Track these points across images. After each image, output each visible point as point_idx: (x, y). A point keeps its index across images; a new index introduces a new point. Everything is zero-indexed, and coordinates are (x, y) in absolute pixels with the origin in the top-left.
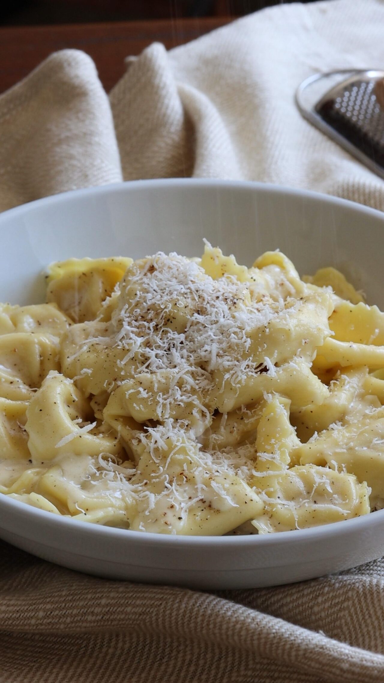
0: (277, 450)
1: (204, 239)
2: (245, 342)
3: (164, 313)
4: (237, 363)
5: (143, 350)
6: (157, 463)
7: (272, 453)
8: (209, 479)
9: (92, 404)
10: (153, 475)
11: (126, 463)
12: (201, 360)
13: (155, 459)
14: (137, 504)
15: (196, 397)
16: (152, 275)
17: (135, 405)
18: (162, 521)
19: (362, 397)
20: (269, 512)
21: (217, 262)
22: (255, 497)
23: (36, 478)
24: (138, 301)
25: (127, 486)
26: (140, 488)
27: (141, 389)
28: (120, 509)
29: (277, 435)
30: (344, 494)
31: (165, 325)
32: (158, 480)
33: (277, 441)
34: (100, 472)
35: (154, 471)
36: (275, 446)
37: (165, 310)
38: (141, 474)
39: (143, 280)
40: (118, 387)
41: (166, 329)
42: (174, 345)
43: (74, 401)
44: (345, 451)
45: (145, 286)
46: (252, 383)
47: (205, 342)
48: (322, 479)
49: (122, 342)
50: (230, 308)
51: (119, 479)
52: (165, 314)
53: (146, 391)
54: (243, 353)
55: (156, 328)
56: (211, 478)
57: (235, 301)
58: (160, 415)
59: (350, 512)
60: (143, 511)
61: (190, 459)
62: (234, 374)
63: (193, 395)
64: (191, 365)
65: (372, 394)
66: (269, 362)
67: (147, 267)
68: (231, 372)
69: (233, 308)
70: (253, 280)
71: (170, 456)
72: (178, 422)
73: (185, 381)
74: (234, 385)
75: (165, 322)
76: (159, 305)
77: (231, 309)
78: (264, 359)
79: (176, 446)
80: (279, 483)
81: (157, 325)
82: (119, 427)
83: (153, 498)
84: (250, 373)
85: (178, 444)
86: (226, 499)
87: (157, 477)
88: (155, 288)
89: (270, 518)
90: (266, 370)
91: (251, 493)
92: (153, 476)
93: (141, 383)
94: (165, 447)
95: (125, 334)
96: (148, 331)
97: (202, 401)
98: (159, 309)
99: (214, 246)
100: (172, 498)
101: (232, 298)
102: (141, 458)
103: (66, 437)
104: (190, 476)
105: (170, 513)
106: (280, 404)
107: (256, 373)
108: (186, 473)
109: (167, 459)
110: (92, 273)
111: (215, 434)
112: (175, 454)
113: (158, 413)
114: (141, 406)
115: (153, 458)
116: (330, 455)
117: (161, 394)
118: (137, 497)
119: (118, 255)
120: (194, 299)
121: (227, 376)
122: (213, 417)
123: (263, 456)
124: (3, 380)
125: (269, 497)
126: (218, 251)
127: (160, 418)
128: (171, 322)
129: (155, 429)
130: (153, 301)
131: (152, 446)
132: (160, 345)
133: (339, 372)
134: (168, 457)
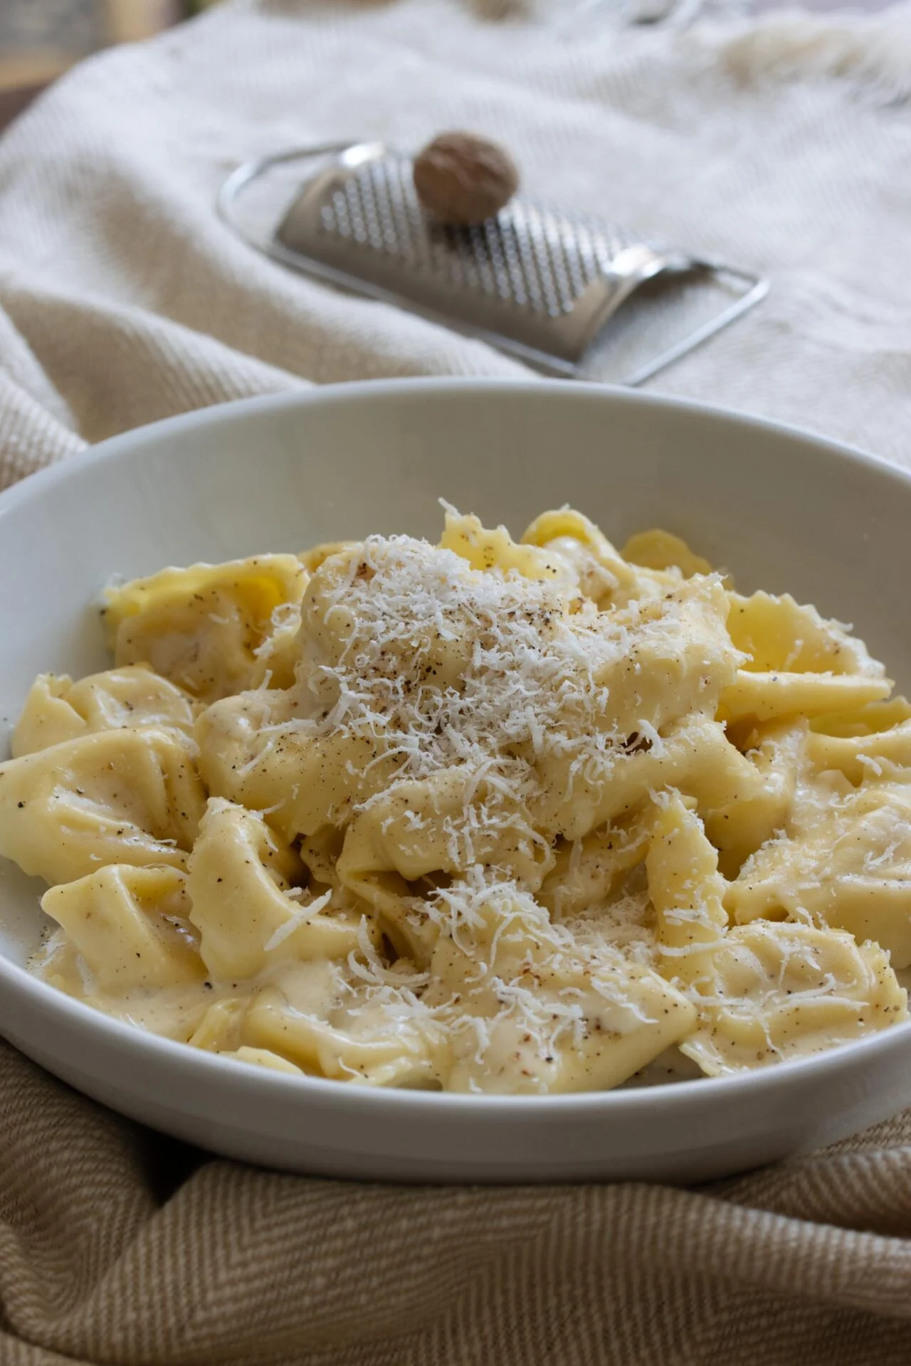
0: (699, 900)
1: (442, 501)
2: (596, 695)
3: (420, 656)
4: (588, 738)
5: (392, 735)
6: (471, 957)
7: (692, 907)
8: (585, 974)
9: (304, 855)
10: (468, 980)
11: (401, 964)
12: (510, 741)
13: (465, 950)
14: (450, 1043)
15: (518, 815)
16: (369, 584)
17: (402, 848)
18: (516, 1070)
19: (812, 776)
20: (708, 1023)
21: (474, 541)
22: (680, 998)
23: (235, 1017)
24: (357, 638)
25: (420, 1009)
26: (449, 1011)
27: (409, 814)
28: (421, 1057)
29: (694, 870)
30: (843, 971)
31: (423, 679)
32: (480, 990)
33: (696, 883)
34: (357, 989)
35: (468, 974)
36: (695, 892)
37: (421, 650)
38: (441, 982)
39: (355, 594)
40: (357, 815)
41: (428, 687)
42: (447, 717)
43: (271, 854)
44: (818, 885)
45: (364, 607)
46: (623, 774)
47: (509, 706)
48: (793, 946)
49: (346, 725)
50: (540, 632)
51: (400, 998)
52: (420, 659)
53: (420, 815)
54: (597, 717)
55: (408, 687)
56: (588, 972)
57: (548, 615)
58: (456, 859)
59: (867, 1004)
60: (466, 1056)
61: (535, 940)
62: (587, 761)
63: (513, 812)
64: (492, 754)
65: (830, 767)
66: (648, 729)
67: (354, 569)
68: (582, 757)
69: (546, 630)
70: (550, 571)
71: (496, 939)
72: (492, 871)
73: (490, 787)
74: (591, 782)
75: (422, 673)
76: (406, 642)
77: (543, 632)
78: (638, 724)
79: (502, 918)
80: (715, 964)
81: (408, 683)
82: (375, 894)
83: (482, 1027)
84: (619, 756)
85: (506, 914)
86: (628, 1009)
87: (478, 984)
88: (385, 608)
89: (713, 1035)
90: (646, 745)
91: (669, 989)
92: (468, 983)
93: (407, 801)
94: (482, 923)
95: (349, 708)
96: (392, 697)
97: (531, 822)
98: (406, 650)
99: (463, 511)
100: (522, 1022)
101: (539, 612)
102: (436, 949)
103: (282, 927)
104: (544, 972)
105: (526, 1052)
106: (688, 809)
107: (628, 753)
108: (535, 967)
109: (490, 948)
110: (214, 593)
111: (564, 884)
112: (504, 933)
113: (452, 856)
114: (415, 847)
115: (461, 947)
116: (792, 897)
117: (448, 818)
118: (446, 1029)
119: (264, 551)
120: (470, 623)
121: (575, 767)
122: (555, 851)
123: (678, 916)
124: (103, 829)
125: (702, 995)
126: (474, 521)
127: (457, 865)
128: (435, 673)
129: (450, 889)
130: (392, 635)
131: (454, 923)
132: (421, 724)
133: (755, 732)
134: (491, 942)
